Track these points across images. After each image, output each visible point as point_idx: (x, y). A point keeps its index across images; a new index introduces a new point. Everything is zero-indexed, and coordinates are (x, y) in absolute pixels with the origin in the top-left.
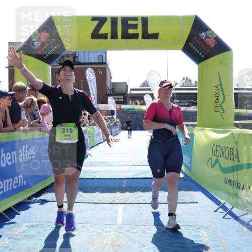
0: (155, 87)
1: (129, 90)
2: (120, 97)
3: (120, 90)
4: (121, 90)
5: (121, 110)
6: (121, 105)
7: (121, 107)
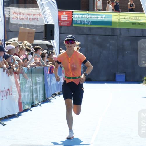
5: (74, 25)
6: (73, 12)
7: (72, 17)
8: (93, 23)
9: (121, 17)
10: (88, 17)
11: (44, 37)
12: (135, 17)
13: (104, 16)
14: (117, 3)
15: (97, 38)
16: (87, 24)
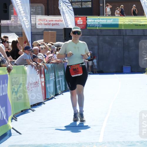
5: (88, 28)
6: (87, 17)
7: (87, 22)
8: (104, 25)
9: (126, 20)
10: (99, 21)
11: (64, 39)
12: (138, 20)
13: (112, 20)
14: (121, 9)
15: (107, 38)
16: (98, 27)
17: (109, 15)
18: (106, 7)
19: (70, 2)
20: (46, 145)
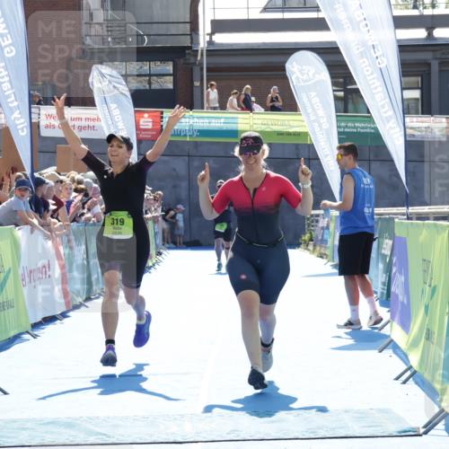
0: (345, 7)
1: (205, 27)
2: (158, 67)
3: (155, 29)
4: (162, 29)
6: (162, 113)
7: (162, 123)
8: (203, 133)
9: (256, 121)
10: (191, 121)
12: (283, 120)
13: (222, 120)
14: (246, 95)
16: (190, 136)
17: (215, 108)
18: (207, 88)
19: (122, 76)
20: (69, 420)
